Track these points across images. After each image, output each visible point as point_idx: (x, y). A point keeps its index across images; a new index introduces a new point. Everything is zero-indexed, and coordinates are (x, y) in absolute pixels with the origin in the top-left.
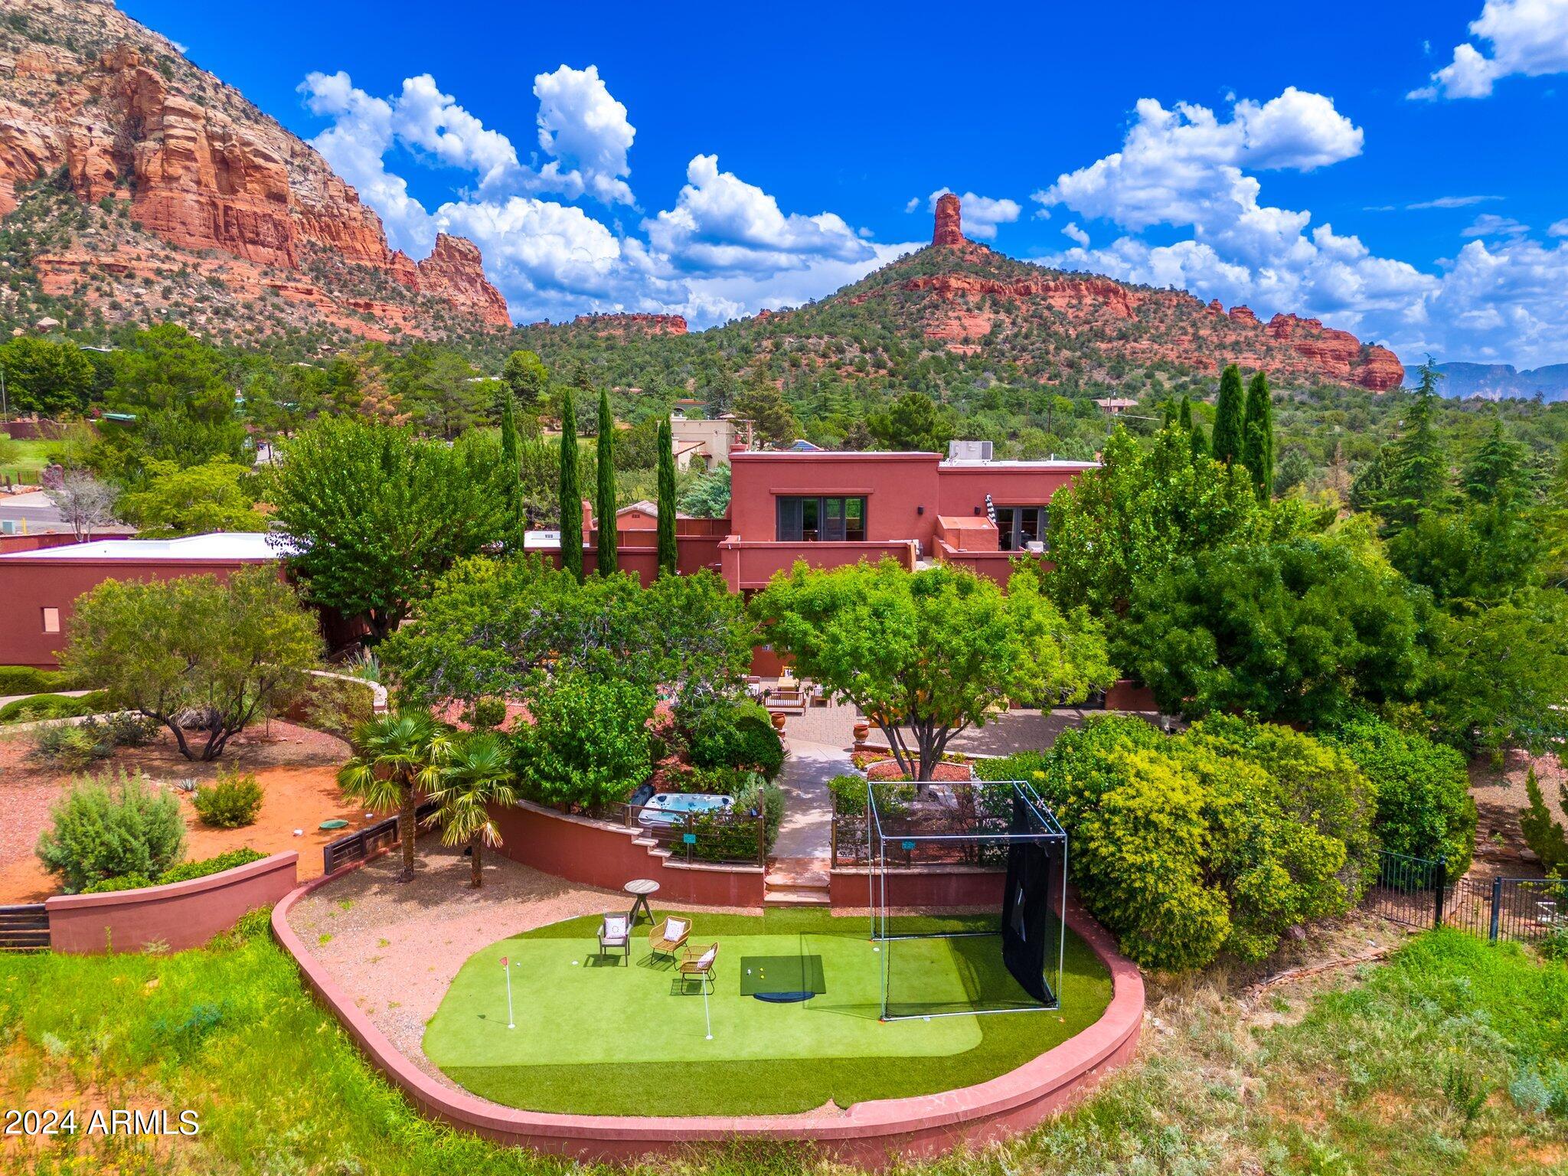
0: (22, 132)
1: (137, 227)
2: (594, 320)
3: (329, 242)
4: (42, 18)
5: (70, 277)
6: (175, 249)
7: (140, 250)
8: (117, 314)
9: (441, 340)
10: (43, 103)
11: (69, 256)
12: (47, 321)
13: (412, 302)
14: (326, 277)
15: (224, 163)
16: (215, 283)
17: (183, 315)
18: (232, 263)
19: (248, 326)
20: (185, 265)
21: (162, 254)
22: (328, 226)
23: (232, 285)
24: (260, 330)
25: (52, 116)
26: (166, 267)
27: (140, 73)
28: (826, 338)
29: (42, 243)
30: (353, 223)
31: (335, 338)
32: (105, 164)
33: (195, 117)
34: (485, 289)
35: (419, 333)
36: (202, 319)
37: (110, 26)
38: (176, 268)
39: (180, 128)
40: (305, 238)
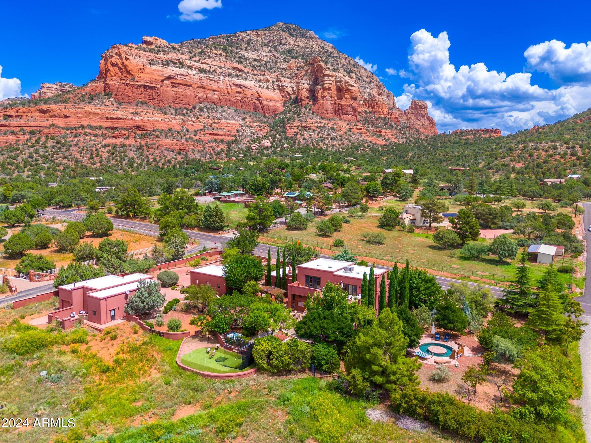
0: (287, 87)
1: (313, 113)
2: (462, 132)
3: (371, 109)
4: (297, 49)
5: (294, 130)
6: (323, 119)
7: (313, 121)
8: (304, 141)
9: (403, 143)
10: (293, 77)
11: (294, 124)
12: (286, 145)
13: (396, 129)
14: (368, 122)
15: (340, 90)
16: (333, 129)
17: (322, 141)
18: (338, 122)
19: (340, 143)
20: (325, 124)
21: (319, 121)
22: (371, 104)
23: (337, 129)
24: (343, 144)
25: (295, 81)
26: (319, 125)
27: (319, 65)
28: (550, 143)
29: (288, 121)
30: (379, 103)
31: (366, 145)
32: (307, 94)
33: (332, 76)
34: (428, 119)
35: (396, 140)
36: (327, 141)
37: (315, 48)
38: (322, 125)
39: (327, 80)
40: (363, 109)
